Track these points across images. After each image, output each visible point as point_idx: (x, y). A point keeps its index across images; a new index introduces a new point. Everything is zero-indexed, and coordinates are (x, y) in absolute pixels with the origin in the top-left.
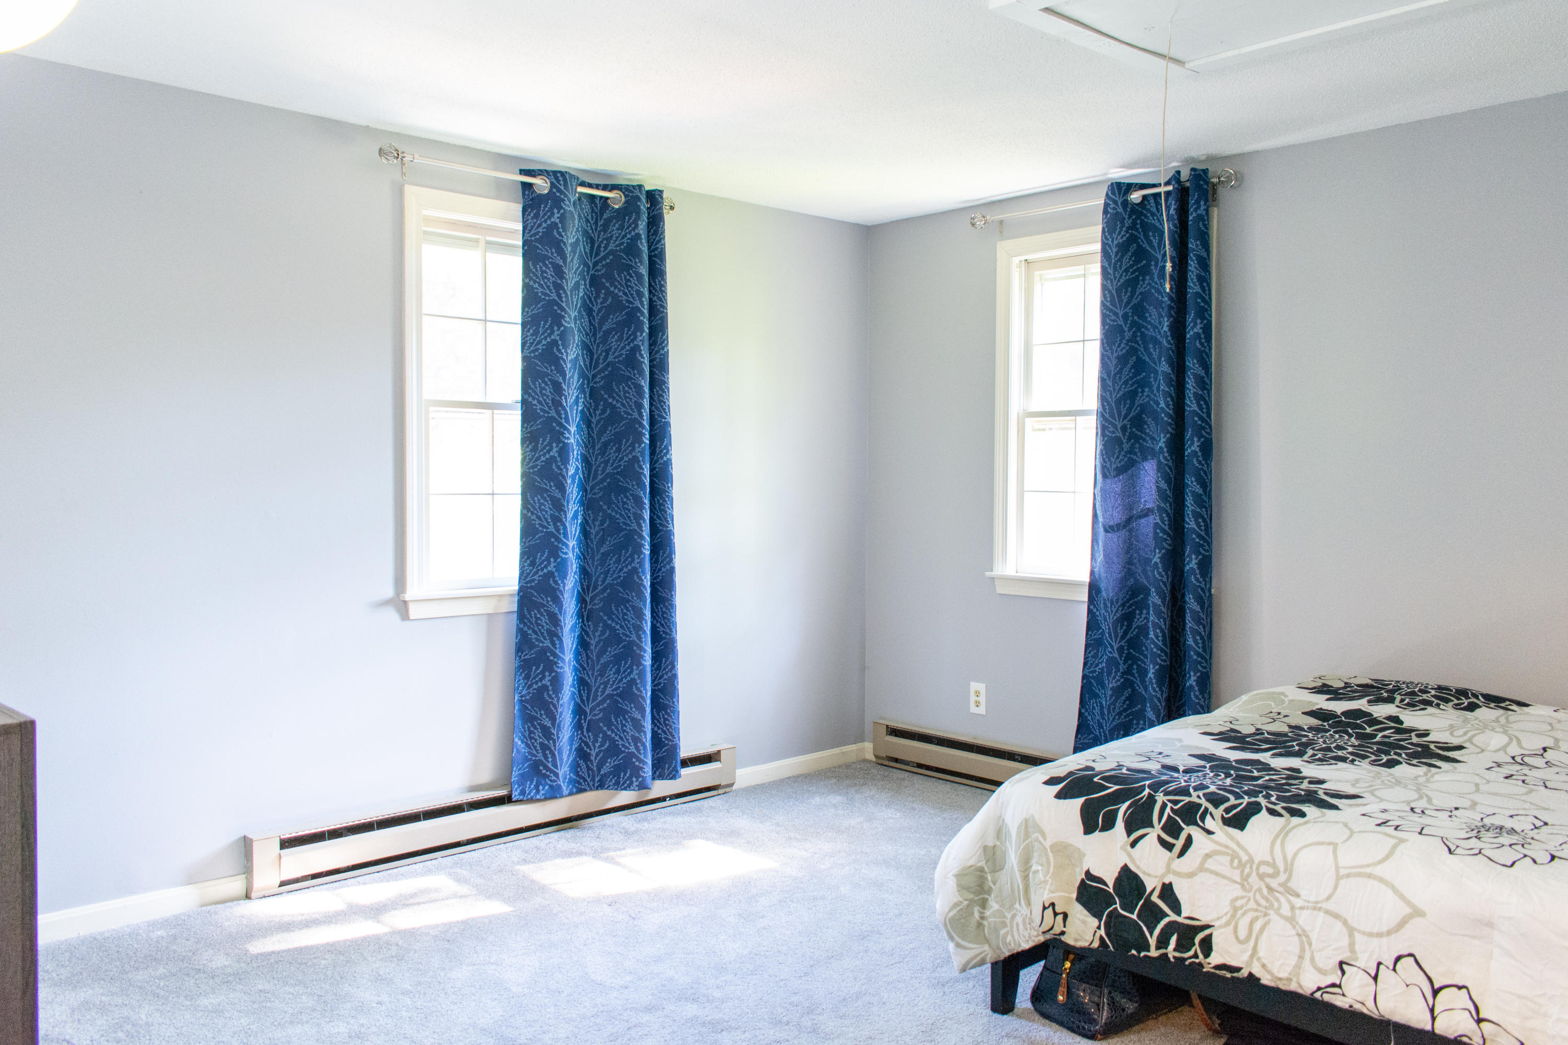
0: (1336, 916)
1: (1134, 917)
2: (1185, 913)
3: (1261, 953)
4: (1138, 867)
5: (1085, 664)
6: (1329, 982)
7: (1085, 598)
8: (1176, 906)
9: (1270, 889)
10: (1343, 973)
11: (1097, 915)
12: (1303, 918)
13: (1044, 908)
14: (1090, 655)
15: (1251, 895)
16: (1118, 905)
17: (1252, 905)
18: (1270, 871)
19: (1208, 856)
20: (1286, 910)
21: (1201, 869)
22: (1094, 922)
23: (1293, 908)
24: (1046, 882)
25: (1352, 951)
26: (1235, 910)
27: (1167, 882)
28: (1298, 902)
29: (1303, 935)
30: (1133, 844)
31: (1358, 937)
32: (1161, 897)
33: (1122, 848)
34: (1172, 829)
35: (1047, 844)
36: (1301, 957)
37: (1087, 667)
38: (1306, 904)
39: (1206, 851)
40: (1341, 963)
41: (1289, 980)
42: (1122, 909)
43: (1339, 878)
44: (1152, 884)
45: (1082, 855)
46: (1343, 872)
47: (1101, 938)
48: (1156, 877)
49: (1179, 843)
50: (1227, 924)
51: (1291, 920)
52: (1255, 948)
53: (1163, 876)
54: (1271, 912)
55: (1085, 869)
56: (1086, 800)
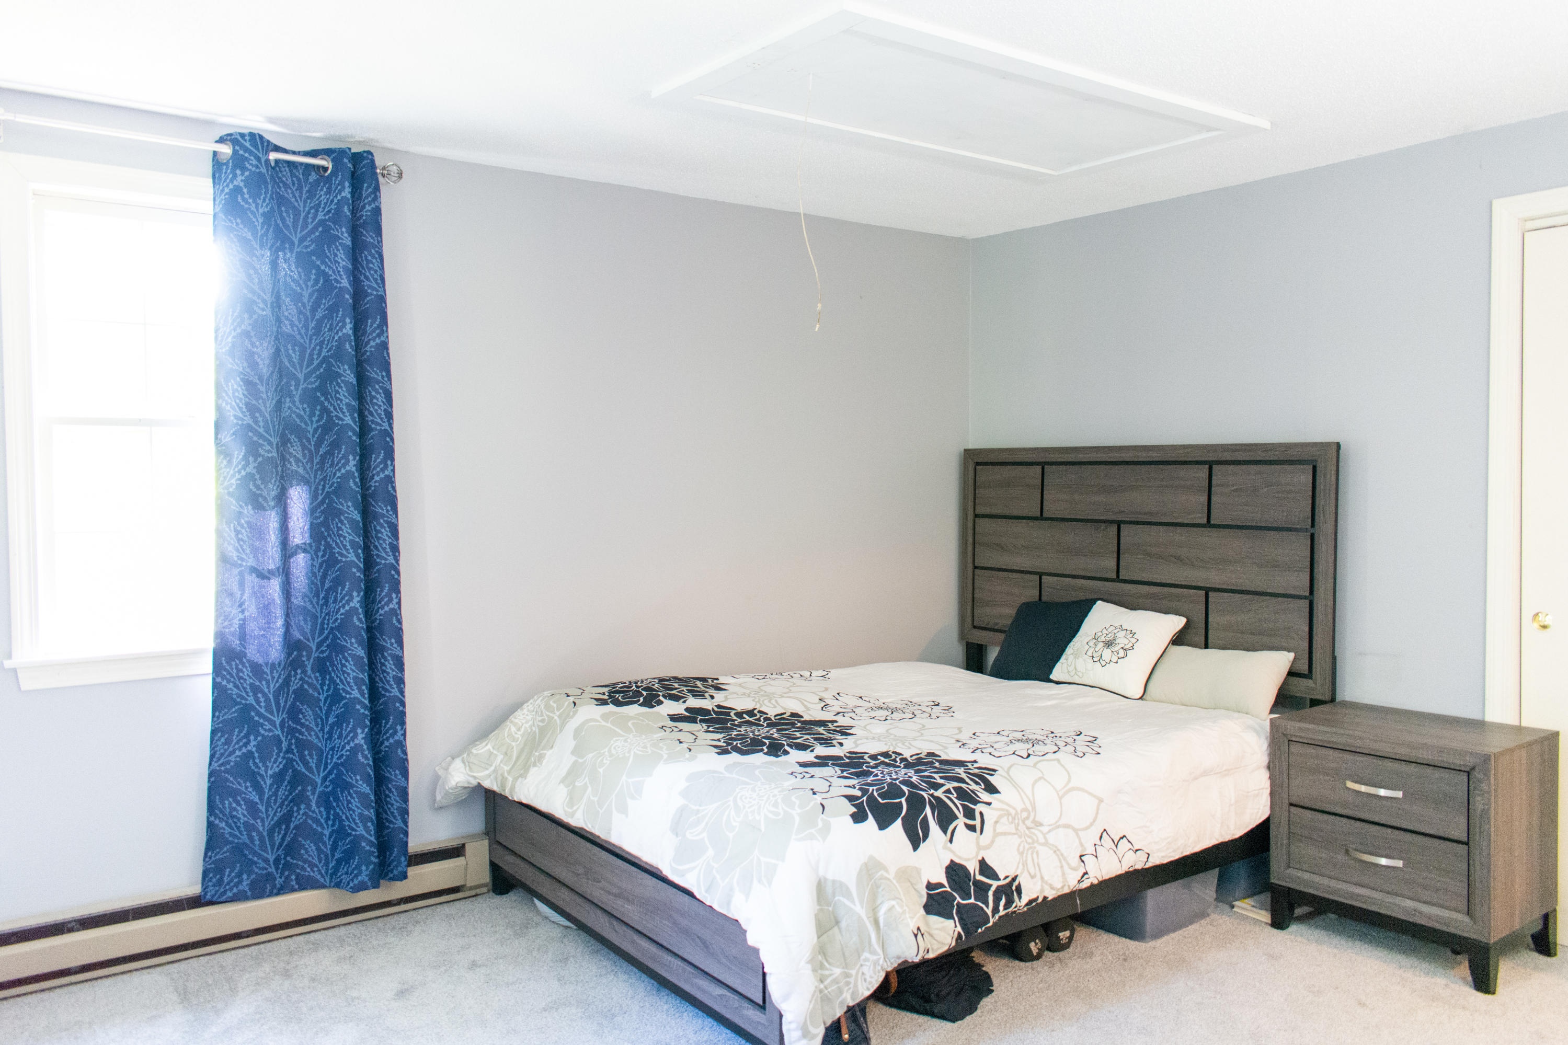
0: (1067, 826)
1: (972, 901)
2: (1001, 876)
3: (1046, 878)
4: (960, 858)
5: (212, 756)
6: (1081, 874)
7: (209, 668)
8: (994, 875)
9: (1028, 828)
10: (1083, 862)
11: (949, 916)
12: (1051, 838)
13: (916, 936)
14: (219, 743)
15: (1023, 839)
16: (958, 899)
17: (1027, 846)
18: (1025, 815)
19: (996, 822)
20: (1042, 840)
21: (996, 835)
22: (950, 923)
23: (1044, 835)
24: (904, 912)
25: (1082, 845)
26: (1021, 854)
27: (981, 859)
28: (1045, 829)
29: (1056, 851)
30: (951, 841)
31: (1081, 833)
32: (981, 873)
33: (945, 848)
34: (969, 814)
35: (891, 876)
36: (1062, 867)
37: (215, 760)
38: (1051, 827)
39: (995, 819)
40: (1081, 856)
41: (1063, 887)
42: (963, 899)
43: (1061, 798)
44: (972, 867)
45: (918, 871)
46: (1061, 794)
47: (959, 933)
48: (972, 859)
49: (977, 823)
50: (1023, 869)
51: (1046, 844)
52: (1042, 878)
53: (977, 855)
54: (1036, 845)
55: (925, 883)
56: (902, 818)
